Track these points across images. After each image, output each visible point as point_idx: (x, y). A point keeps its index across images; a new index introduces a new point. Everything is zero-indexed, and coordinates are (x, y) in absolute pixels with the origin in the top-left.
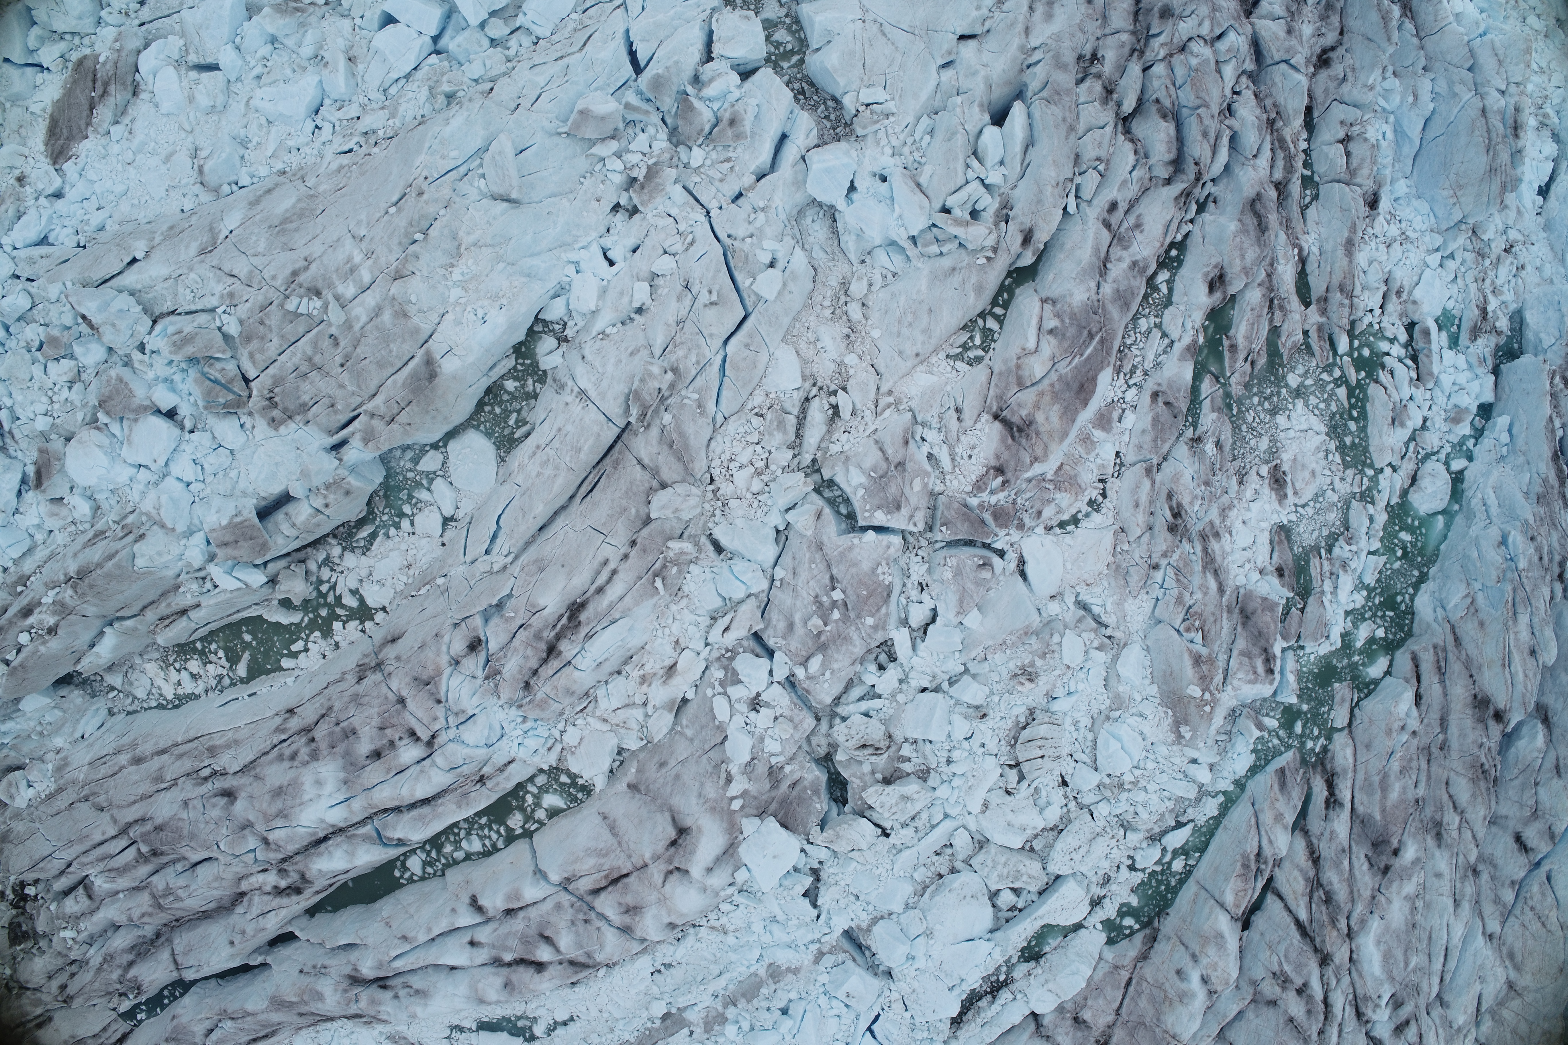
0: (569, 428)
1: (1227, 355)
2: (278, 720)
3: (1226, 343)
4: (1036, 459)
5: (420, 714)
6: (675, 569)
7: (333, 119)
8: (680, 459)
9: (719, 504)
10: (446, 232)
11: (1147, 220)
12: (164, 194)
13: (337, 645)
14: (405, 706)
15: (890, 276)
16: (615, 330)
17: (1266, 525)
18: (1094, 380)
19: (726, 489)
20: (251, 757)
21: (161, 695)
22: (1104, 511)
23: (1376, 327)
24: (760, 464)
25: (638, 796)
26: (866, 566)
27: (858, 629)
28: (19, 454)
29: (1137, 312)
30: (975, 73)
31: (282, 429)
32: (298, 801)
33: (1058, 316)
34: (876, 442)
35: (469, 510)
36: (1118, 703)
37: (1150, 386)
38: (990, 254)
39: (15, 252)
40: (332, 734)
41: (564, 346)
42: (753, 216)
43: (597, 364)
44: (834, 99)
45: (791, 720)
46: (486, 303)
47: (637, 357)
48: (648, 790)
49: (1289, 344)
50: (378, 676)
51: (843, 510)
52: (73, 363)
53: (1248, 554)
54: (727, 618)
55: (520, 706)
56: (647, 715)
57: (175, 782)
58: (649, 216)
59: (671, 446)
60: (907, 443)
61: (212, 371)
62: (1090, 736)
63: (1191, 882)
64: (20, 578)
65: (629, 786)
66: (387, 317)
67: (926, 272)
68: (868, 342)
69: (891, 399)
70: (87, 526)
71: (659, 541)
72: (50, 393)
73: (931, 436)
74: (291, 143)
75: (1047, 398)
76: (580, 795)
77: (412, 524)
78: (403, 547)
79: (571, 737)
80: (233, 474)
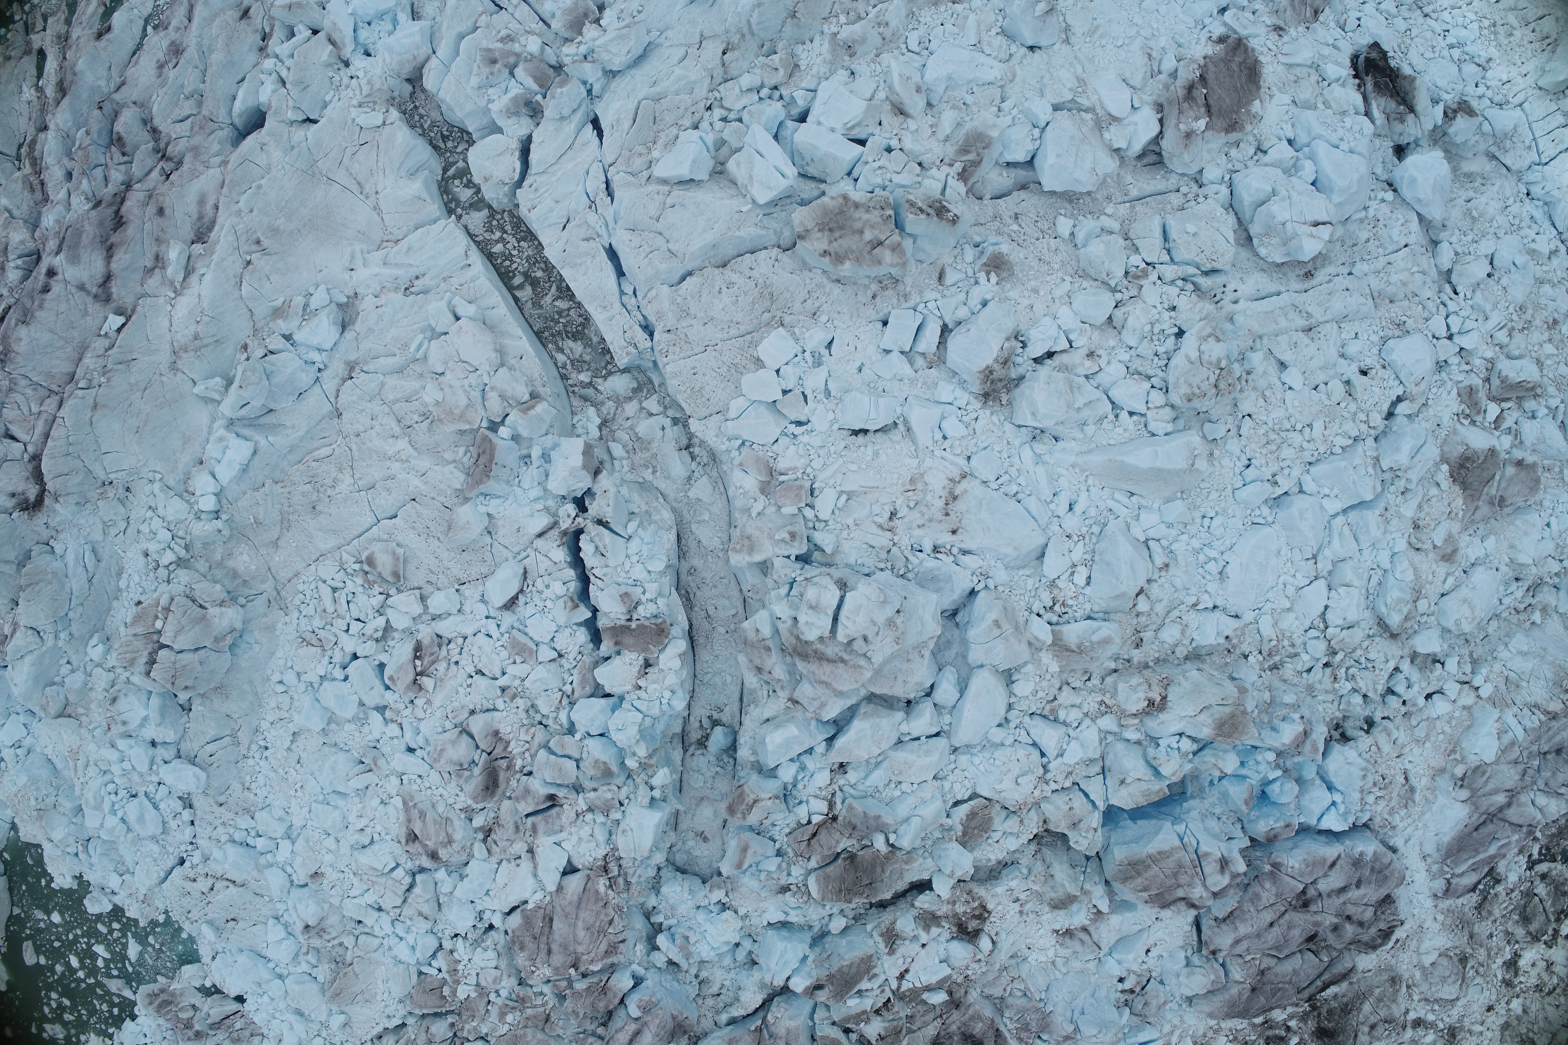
7: (909, 54)
11: (153, 71)
74: (949, 28)
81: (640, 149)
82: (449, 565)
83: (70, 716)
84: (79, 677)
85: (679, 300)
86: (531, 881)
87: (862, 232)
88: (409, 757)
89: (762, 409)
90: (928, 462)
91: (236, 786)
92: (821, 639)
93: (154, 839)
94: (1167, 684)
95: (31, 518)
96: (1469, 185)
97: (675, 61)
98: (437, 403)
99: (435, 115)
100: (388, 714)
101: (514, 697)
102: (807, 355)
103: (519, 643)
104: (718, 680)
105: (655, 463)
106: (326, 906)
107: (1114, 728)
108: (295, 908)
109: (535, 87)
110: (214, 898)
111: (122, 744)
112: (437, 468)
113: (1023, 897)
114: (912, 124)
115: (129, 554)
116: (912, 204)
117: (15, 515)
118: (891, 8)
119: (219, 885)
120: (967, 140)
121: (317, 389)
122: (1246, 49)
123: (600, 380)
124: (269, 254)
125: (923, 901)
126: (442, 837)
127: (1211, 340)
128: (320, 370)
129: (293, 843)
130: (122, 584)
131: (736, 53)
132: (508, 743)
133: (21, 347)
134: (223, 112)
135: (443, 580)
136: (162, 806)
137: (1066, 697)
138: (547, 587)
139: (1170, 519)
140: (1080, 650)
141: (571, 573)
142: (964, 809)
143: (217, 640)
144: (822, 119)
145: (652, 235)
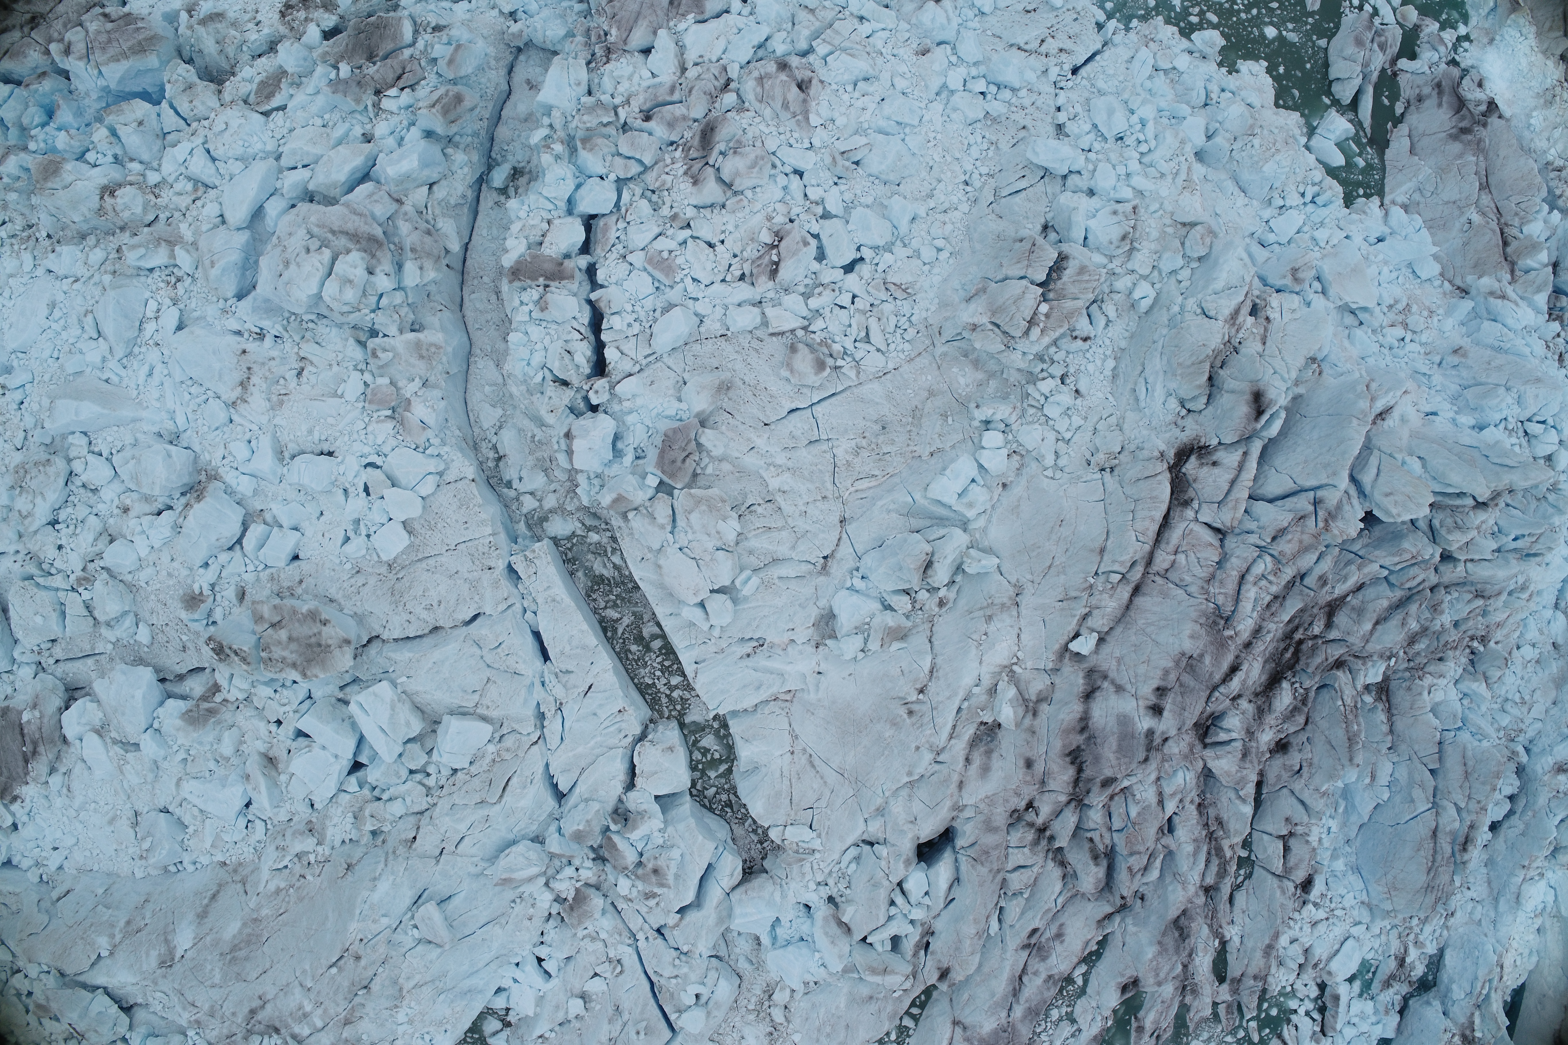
1: (1133, 1034)
3: (1134, 1024)
7: (264, 817)
10: (386, 983)
11: (1069, 931)
12: (113, 854)
16: (553, 1036)
23: (1289, 989)
29: (1051, 1004)
38: (907, 987)
49: (1197, 1018)
67: (845, 990)
74: (227, 836)
81: (507, 756)
82: (735, 356)
83: (1184, 224)
84: (1166, 266)
85: (477, 598)
86: (688, 40)
87: (290, 639)
88: (801, 166)
89: (403, 481)
90: (264, 419)
91: (1004, 146)
92: (348, 252)
93: (1101, 93)
94: (101, 211)
95: (1198, 438)
97: (466, 840)
98: (724, 519)
99: (739, 831)
100: (819, 210)
101: (674, 217)
102: (364, 533)
103: (662, 270)
104: (495, 232)
105: (532, 446)
106: (914, 21)
107: (149, 173)
108: (949, 20)
109: (616, 838)
110: (1044, 32)
111: (1127, 193)
112: (737, 454)
113: (251, 25)
114: (261, 746)
115: (1100, 395)
116: (244, 660)
117: (1215, 442)
118: (270, 863)
119: (1034, 45)
120: (206, 721)
121: (860, 551)
123: (579, 532)
124: (900, 699)
125: (330, 21)
126: (768, 84)
127: (24, 513)
128: (857, 569)
129: (944, 86)
130: (1111, 363)
131: (403, 837)
132: (685, 173)
133: (1189, 628)
134: (964, 867)
135: (745, 340)
136: (1088, 127)
137: (184, 202)
138: (629, 325)
139: (78, 356)
140: (158, 241)
141: (604, 337)
142: (276, 102)
143: (984, 290)
144: (333, 760)
145: (496, 666)
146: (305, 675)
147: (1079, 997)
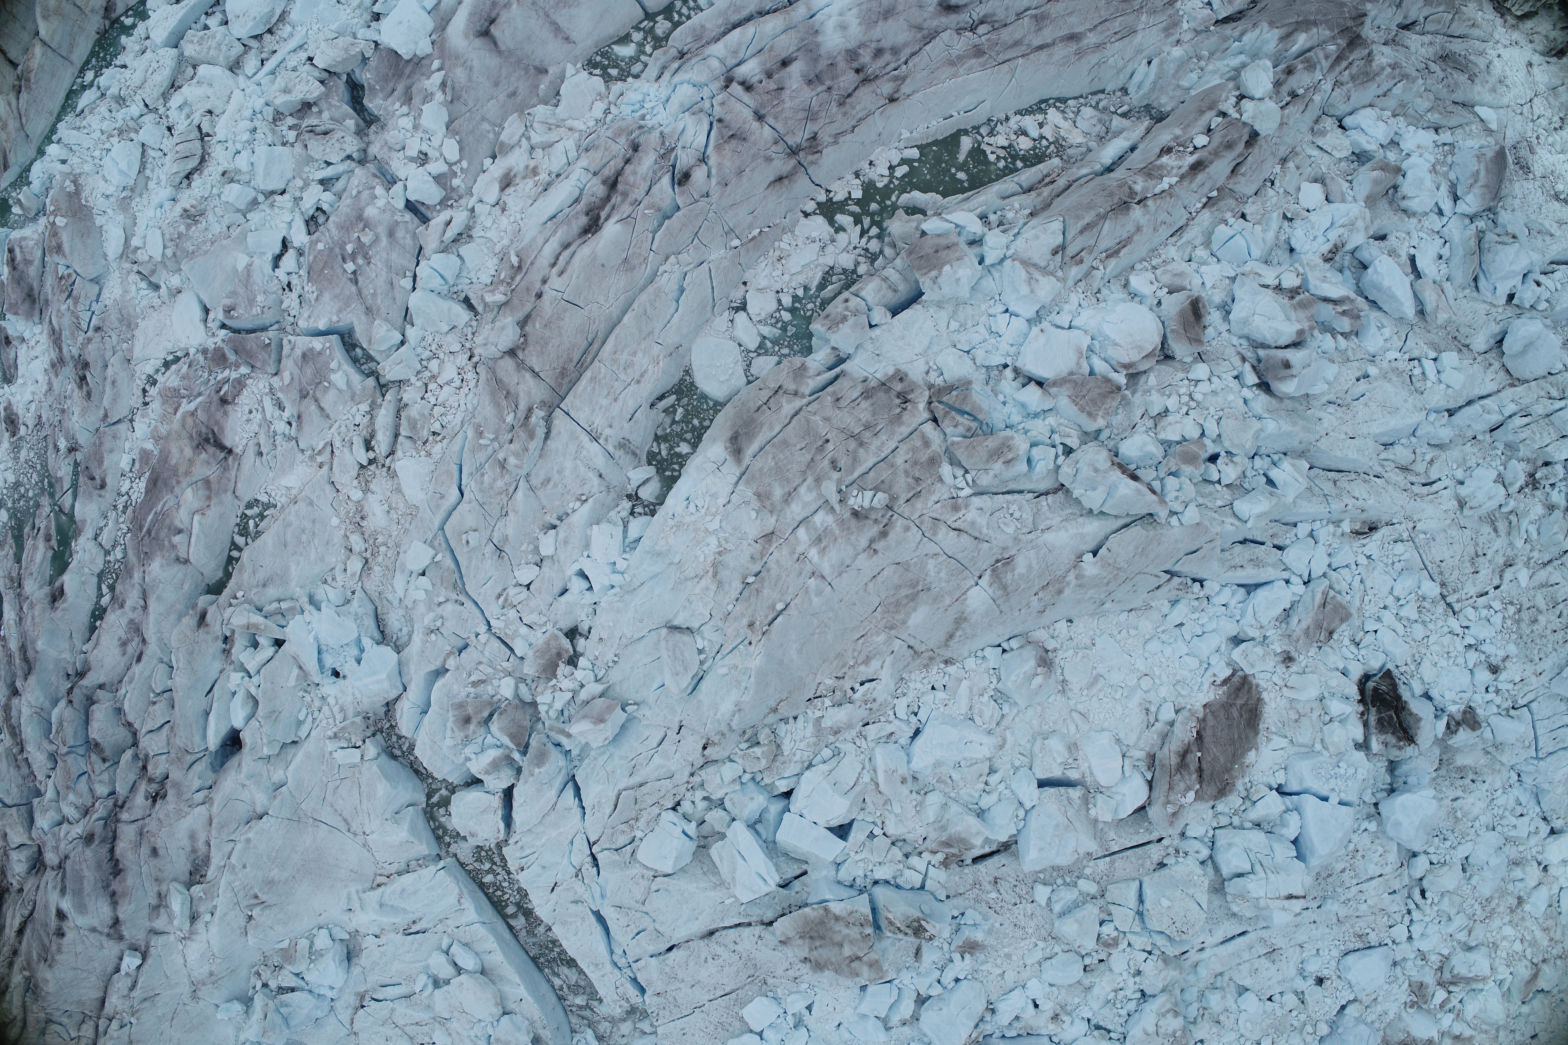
0: (605, 402)
1: (53, 533)
2: (905, 89)
4: (193, 414)
5: (738, 106)
6: (502, 276)
7: (896, 722)
8: (499, 381)
9: (468, 345)
10: (726, 587)
11: (116, 651)
12: (1097, 641)
13: (857, 175)
14: (756, 113)
15: (329, 580)
16: (571, 505)
17: (20, 381)
18: (147, 492)
19: (462, 359)
20: (927, 48)
21: (1063, 112)
22: (144, 377)
24: (432, 386)
25: (537, 63)
26: (327, 297)
27: (332, 238)
28: (1235, 341)
29: (124, 564)
30: (250, 777)
31: (891, 371)
32: (864, 7)
33: (174, 547)
34: (328, 416)
35: (718, 320)
36: (124, 204)
37: (109, 495)
38: (233, 601)
39: (1286, 575)
40: (834, 78)
41: (630, 489)
42: (439, 623)
43: (582, 469)
44: (394, 757)
45: (390, 148)
46: (688, 519)
47: (542, 477)
48: (526, 69)
49: (7, 548)
50: (792, 140)
51: (358, 350)
52: (1162, 436)
53: (33, 353)
54: (451, 233)
55: (641, 127)
56: (528, 139)
57: (1019, 16)
58: (549, 626)
59: (508, 393)
60: (299, 417)
61: (967, 422)
62: (148, 172)
63: (79, 64)
64: (1214, 205)
65: (546, 72)
66: (778, 493)
67: (293, 583)
68: (343, 514)
69: (319, 459)
70: (1138, 266)
71: (515, 301)
72: (1193, 404)
73: (281, 427)
74: (940, 694)
75: (182, 470)
76: (598, 59)
77: (779, 301)
78: (786, 277)
79: (599, 108)
80: (954, 325)
81: (623, 827)
85: (667, 970)
87: (841, 945)
96: (1461, 782)
97: (656, 744)
102: (789, 1016)
109: (512, 746)
116: (891, 923)
118: (879, 687)
121: (332, 1020)
122: (1250, 688)
124: (269, 906)
127: (1170, 1016)
128: (332, 1000)
131: (717, 748)
144: (804, 812)
145: (639, 915)
146: (826, 909)
147: (102, 571)
